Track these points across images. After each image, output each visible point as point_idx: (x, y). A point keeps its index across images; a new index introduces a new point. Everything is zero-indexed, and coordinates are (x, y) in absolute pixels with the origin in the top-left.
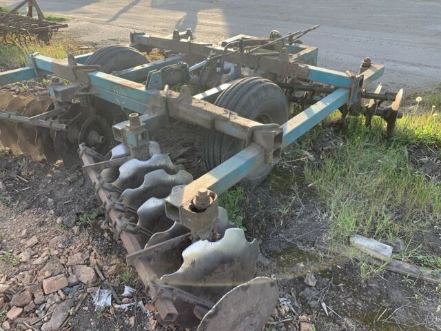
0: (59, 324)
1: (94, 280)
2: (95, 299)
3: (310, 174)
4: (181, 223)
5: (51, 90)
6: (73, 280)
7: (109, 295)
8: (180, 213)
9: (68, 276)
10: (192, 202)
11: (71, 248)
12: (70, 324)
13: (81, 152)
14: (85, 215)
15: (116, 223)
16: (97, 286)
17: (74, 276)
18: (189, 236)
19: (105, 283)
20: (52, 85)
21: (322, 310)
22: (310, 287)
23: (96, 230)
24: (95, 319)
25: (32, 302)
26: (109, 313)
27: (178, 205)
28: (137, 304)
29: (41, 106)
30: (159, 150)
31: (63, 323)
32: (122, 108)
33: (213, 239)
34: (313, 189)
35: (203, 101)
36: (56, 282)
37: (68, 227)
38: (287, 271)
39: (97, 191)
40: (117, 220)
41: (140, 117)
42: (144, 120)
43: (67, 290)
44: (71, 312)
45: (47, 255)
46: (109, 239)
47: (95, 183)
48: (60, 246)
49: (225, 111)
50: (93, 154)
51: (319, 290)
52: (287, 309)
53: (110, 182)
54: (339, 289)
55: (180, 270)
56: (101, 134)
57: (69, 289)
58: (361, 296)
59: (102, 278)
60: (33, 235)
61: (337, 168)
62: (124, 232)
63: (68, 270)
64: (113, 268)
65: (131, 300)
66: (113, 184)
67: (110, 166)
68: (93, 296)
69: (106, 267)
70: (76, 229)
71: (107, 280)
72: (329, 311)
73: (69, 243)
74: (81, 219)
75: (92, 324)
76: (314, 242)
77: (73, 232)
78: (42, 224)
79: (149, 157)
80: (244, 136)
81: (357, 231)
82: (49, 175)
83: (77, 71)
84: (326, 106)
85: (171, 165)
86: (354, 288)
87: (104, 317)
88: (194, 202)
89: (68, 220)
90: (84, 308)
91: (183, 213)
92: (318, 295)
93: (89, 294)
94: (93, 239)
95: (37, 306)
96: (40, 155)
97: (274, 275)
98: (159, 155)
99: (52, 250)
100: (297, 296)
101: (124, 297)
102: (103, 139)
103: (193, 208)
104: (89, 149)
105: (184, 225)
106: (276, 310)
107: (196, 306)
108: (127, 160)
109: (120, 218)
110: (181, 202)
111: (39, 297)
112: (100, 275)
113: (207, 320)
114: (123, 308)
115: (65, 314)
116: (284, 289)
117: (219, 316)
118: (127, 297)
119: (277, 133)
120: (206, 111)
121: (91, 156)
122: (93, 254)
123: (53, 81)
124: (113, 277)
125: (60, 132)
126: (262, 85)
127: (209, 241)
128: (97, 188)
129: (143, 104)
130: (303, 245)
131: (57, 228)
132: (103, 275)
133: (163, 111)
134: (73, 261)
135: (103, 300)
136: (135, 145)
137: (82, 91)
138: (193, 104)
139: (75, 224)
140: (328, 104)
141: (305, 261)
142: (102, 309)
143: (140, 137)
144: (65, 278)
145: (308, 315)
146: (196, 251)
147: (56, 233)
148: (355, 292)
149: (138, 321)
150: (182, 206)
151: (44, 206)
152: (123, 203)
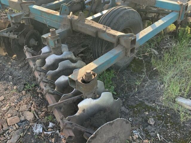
0: (16, 141)
1: (33, 119)
2: (34, 129)
3: (155, 62)
4: (77, 89)
5: (9, 16)
6: (22, 118)
7: (41, 127)
8: (76, 84)
9: (20, 116)
10: (83, 78)
11: (21, 102)
12: (21, 141)
13: (25, 51)
14: (28, 85)
15: (43, 89)
16: (35, 122)
17: (23, 117)
18: (82, 96)
19: (39, 121)
20: (9, 13)
21: (157, 137)
22: (151, 125)
23: (34, 93)
24: (34, 139)
25: (2, 129)
26: (41, 136)
27: (75, 79)
28: (56, 132)
29: (4, 25)
30: (68, 49)
31: (18, 140)
32: (47, 26)
33: (95, 98)
34: (156, 71)
35: (91, 21)
36: (13, 119)
37: (19, 91)
38: (138, 116)
39: (34, 72)
40: (44, 87)
41: (56, 31)
42: (59, 32)
43: (20, 124)
44: (22, 135)
45: (9, 106)
46: (42, 97)
47: (32, 68)
48: (16, 101)
49: (103, 26)
50: (31, 52)
51: (156, 127)
52: (137, 136)
53: (40, 67)
54: (167, 127)
55: (77, 114)
56: (36, 40)
57: (21, 123)
58: (180, 130)
59: (38, 118)
60: (2, 95)
61: (171, 59)
62: (47, 94)
63: (20, 114)
64: (43, 113)
65: (53, 130)
66: (42, 68)
67: (40, 59)
68: (33, 127)
69: (40, 113)
70: (24, 92)
71: (40, 119)
72: (161, 138)
73: (21, 99)
74: (26, 87)
75: (33, 141)
76: (155, 101)
77: (22, 94)
78: (6, 89)
79: (62, 53)
80: (114, 41)
81: (180, 94)
82: (10, 63)
83: (22, 5)
84: (164, 22)
85: (74, 57)
86: (176, 126)
87: (39, 138)
88: (84, 78)
89: (20, 87)
90: (28, 133)
91: (78, 84)
92: (155, 130)
93: (31, 126)
94: (33, 98)
95: (4, 132)
96: (5, 52)
97: (131, 118)
98: (67, 52)
99: (11, 103)
100: (143, 130)
101: (49, 128)
102: (37, 43)
103: (83, 81)
104: (29, 49)
105: (79, 90)
106: (131, 137)
107: (85, 133)
108: (50, 55)
109: (45, 86)
110: (77, 78)
111: (5, 127)
112: (37, 116)
113: (91, 140)
114: (49, 134)
115: (19, 136)
116: (136, 126)
117: (97, 138)
118: (51, 128)
119: (133, 39)
120: (93, 27)
121: (31, 53)
122: (33, 105)
123: (9, 11)
124: (43, 118)
125: (14, 39)
126: (126, 11)
127: (93, 99)
128: (33, 70)
129: (59, 23)
130: (148, 102)
131: (14, 91)
132: (38, 116)
133: (69, 27)
134: (22, 109)
135: (38, 129)
136: (54, 47)
137: (26, 16)
138: (86, 23)
139: (23, 90)
140: (165, 21)
141: (149, 111)
142: (38, 134)
143: (56, 42)
144: (18, 118)
145: (149, 140)
146: (86, 104)
147: (14, 94)
148: (177, 129)
149: (56, 141)
150: (77, 80)
151: (7, 80)
152: (47, 78)
